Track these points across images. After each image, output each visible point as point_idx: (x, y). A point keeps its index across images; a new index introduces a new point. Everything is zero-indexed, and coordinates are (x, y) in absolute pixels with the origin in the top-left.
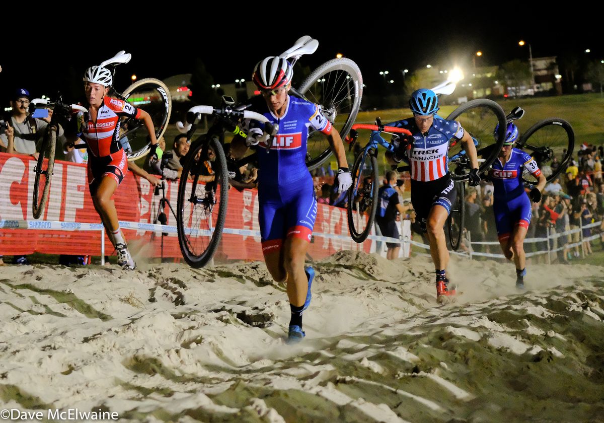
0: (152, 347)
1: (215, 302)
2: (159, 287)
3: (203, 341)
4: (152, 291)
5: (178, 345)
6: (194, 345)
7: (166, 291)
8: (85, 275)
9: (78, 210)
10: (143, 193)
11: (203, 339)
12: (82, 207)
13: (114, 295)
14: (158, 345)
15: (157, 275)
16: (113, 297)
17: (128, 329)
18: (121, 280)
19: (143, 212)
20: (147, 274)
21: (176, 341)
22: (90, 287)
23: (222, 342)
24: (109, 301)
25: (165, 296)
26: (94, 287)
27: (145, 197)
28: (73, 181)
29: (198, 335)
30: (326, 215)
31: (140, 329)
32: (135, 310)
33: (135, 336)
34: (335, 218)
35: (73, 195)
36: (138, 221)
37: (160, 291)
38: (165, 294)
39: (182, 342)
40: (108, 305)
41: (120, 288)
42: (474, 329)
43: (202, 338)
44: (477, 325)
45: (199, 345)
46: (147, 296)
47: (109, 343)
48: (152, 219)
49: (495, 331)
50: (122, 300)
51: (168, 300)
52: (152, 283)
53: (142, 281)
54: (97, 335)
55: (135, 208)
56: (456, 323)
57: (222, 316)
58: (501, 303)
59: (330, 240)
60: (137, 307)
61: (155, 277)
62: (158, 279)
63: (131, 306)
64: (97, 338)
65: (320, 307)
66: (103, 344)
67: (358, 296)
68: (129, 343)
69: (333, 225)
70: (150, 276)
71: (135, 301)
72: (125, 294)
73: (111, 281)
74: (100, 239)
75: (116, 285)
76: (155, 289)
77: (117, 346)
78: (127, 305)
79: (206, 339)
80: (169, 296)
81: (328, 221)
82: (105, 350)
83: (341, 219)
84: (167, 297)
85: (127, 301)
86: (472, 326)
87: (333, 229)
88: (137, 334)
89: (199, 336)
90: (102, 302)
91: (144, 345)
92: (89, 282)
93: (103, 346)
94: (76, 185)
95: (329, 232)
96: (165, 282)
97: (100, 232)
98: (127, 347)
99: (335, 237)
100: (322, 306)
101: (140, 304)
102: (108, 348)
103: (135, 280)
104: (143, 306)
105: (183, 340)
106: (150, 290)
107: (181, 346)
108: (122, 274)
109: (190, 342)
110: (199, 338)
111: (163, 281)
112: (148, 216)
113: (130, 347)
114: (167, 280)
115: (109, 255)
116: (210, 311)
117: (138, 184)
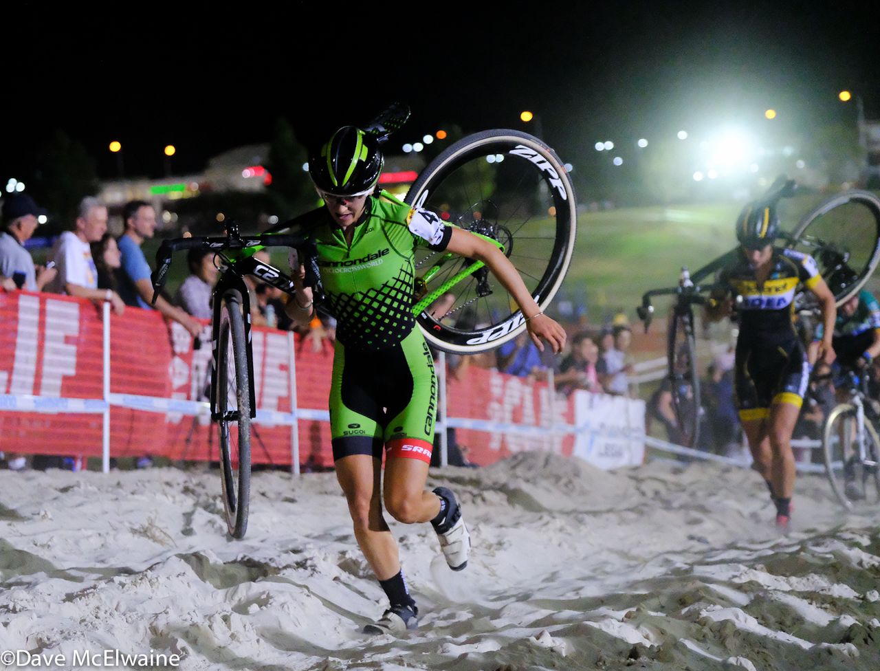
0: (182, 610)
1: (295, 536)
2: (200, 510)
3: (271, 601)
4: (188, 517)
5: (228, 608)
6: (254, 608)
7: (211, 516)
8: (72, 487)
9: (66, 378)
10: (178, 349)
11: (271, 598)
12: (71, 372)
13: (121, 522)
14: (194, 608)
15: (199, 490)
16: (118, 525)
17: (141, 579)
18: (136, 497)
19: (178, 382)
20: (181, 487)
21: (225, 602)
22: (81, 508)
23: (303, 604)
24: (112, 533)
25: (209, 526)
26: (88, 509)
27: (182, 356)
28: (57, 327)
29: (261, 591)
30: (496, 391)
31: (162, 580)
32: (158, 548)
33: (153, 592)
34: (511, 396)
35: (57, 352)
36: (169, 396)
37: (201, 517)
38: (210, 522)
39: (235, 602)
40: (110, 540)
41: (132, 511)
42: (739, 588)
43: (269, 597)
44: (744, 579)
45: (264, 608)
46: (180, 524)
47: (108, 603)
48: (194, 394)
49: (775, 590)
50: (134, 531)
51: (216, 532)
52: (189, 502)
53: (171, 499)
54: (89, 589)
55: (165, 374)
56: (708, 575)
57: (306, 560)
58: (790, 543)
59: (503, 436)
60: (161, 542)
61: (193, 492)
62: (199, 496)
63: (150, 542)
64: (88, 594)
65: (476, 547)
66: (98, 604)
67: (544, 529)
68: (142, 603)
69: (508, 407)
70: (186, 490)
71: (157, 534)
72: (141, 521)
73: (117, 499)
74: (101, 427)
75: (125, 505)
76: (192, 513)
77: (123, 608)
78: (144, 540)
79: (276, 598)
80: (217, 526)
81: (500, 401)
82: (101, 614)
83: (522, 399)
84: (213, 526)
85: (144, 532)
86: (736, 581)
87: (508, 416)
88: (158, 588)
89: (264, 593)
90: (100, 534)
91: (168, 607)
92: (78, 499)
93: (98, 608)
94: (61, 334)
95: (502, 419)
96: (211, 501)
97: (100, 416)
98: (139, 609)
99: (512, 430)
100: (480, 545)
101: (166, 538)
102: (106, 612)
103: (159, 497)
104: (171, 542)
105: (236, 598)
106: (184, 514)
107: (232, 609)
108: (136, 488)
109: (249, 603)
110: (264, 597)
111: (208, 499)
112: (186, 389)
113: (144, 610)
114: (215, 498)
115: (117, 455)
116: (286, 552)
117: (170, 332)
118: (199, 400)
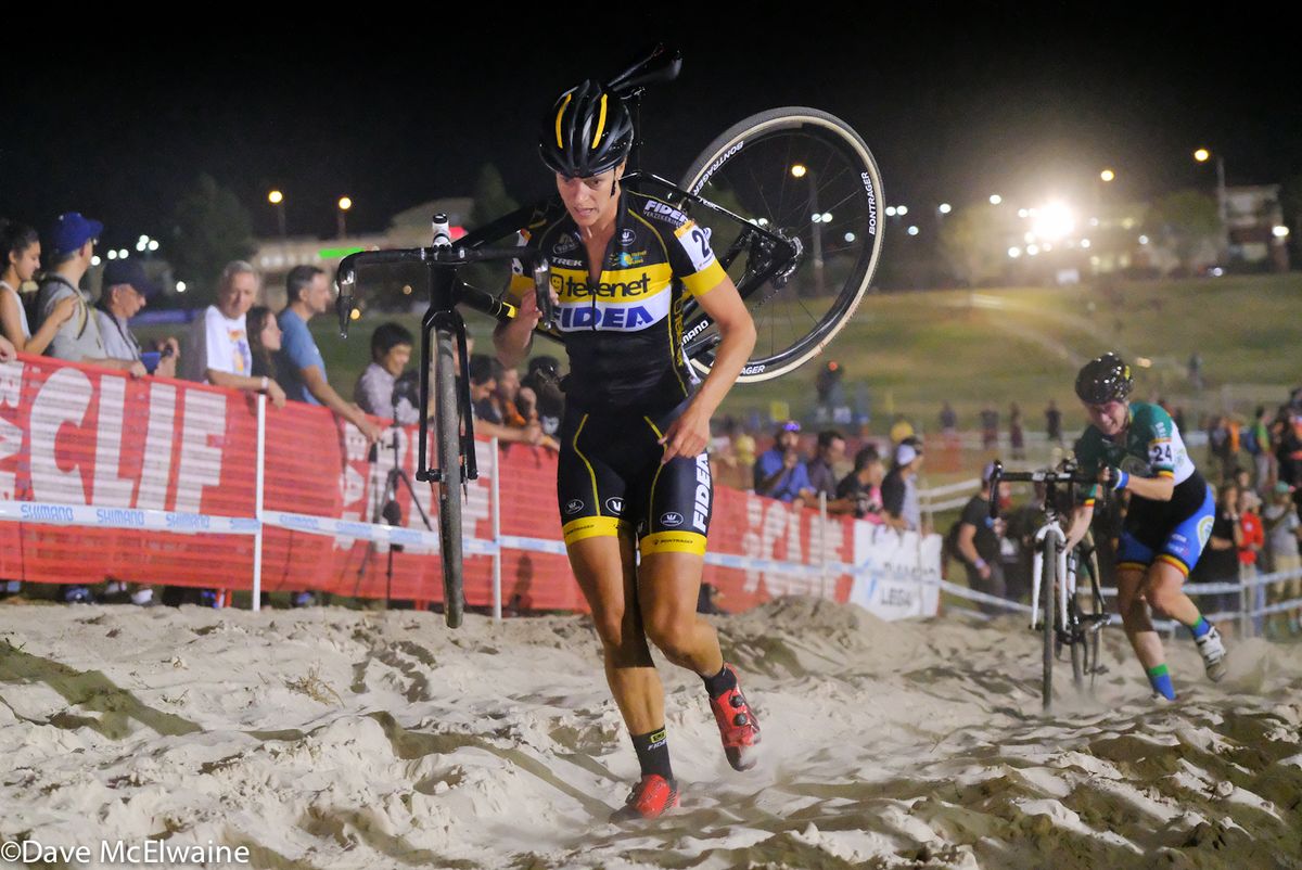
0: (350, 787)
1: (496, 697)
2: (375, 661)
3: (463, 778)
4: (360, 669)
5: (409, 786)
6: (442, 786)
7: (389, 669)
8: (213, 628)
9: (207, 489)
10: (351, 456)
11: (464, 774)
12: (215, 482)
13: (274, 674)
14: (365, 785)
15: (374, 635)
16: (271, 678)
17: (299, 747)
18: (294, 642)
19: (350, 497)
20: (352, 631)
21: (405, 778)
22: (223, 655)
23: (504, 782)
24: (263, 687)
25: (387, 681)
26: (235, 656)
27: (356, 464)
28: (201, 424)
29: (452, 765)
30: (754, 519)
31: (326, 748)
32: (321, 707)
33: (314, 763)
34: (773, 526)
35: (197, 456)
36: (339, 516)
37: (376, 670)
38: (387, 676)
39: (417, 779)
40: (260, 696)
41: (288, 660)
42: (1058, 773)
43: (461, 773)
44: (1064, 763)
45: (454, 786)
46: (349, 678)
47: (257, 778)
48: (370, 514)
49: (1102, 776)
50: (291, 686)
51: (394, 689)
52: (361, 650)
53: (338, 646)
54: (232, 758)
55: (334, 487)
56: (1018, 757)
57: (509, 727)
58: (1121, 719)
59: (761, 574)
60: (325, 701)
61: (367, 638)
62: (374, 643)
63: (311, 699)
64: (231, 765)
66: (243, 777)
67: (811, 694)
68: (300, 777)
69: (768, 540)
70: (358, 636)
71: (320, 689)
72: (298, 673)
73: (269, 645)
74: (251, 553)
75: (280, 653)
76: (365, 665)
77: (275, 783)
78: (302, 696)
79: (469, 775)
80: (397, 680)
81: (759, 532)
82: (248, 790)
83: (786, 530)
84: (391, 682)
85: (302, 687)
86: (1054, 765)
87: (768, 550)
88: (320, 758)
89: (454, 768)
90: (247, 689)
91: (332, 783)
92: (221, 644)
93: (243, 782)
94: (203, 433)
95: (760, 555)
96: (390, 649)
97: (251, 538)
98: (296, 784)
99: (773, 568)
101: (331, 695)
102: (253, 788)
103: (324, 643)
104: (337, 700)
105: (419, 775)
106: (354, 665)
107: (414, 787)
108: (295, 631)
109: (435, 780)
110: (455, 772)
111: (386, 647)
112: (360, 507)
113: (303, 786)
114: (394, 646)
115: (271, 590)
116: (484, 717)
117: (341, 435)
118: (376, 521)
